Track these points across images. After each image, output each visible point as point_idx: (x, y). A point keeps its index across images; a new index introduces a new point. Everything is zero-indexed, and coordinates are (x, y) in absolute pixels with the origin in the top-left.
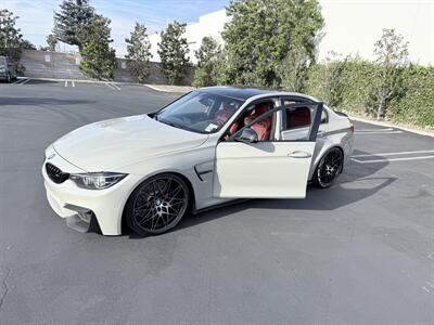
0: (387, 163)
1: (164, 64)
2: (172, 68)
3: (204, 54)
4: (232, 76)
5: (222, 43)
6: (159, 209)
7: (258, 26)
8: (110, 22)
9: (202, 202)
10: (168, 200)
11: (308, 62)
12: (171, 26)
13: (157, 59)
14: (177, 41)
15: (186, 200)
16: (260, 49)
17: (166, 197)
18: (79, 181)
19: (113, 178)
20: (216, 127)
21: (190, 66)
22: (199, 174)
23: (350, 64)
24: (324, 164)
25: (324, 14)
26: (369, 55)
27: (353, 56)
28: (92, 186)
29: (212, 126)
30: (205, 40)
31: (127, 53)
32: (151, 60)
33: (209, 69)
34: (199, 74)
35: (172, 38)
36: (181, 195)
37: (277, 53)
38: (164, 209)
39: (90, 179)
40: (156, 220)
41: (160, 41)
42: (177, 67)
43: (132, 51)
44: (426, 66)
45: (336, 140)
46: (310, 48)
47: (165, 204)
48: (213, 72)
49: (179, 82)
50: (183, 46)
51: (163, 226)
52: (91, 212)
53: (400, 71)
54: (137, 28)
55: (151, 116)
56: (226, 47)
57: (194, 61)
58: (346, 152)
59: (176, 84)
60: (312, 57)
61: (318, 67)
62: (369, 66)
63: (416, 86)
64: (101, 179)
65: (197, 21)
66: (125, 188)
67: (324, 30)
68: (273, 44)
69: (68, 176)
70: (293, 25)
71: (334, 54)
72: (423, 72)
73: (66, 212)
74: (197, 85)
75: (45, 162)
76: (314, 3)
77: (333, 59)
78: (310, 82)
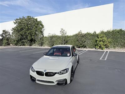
3: (4, 35)
4: (18, 41)
16: (28, 33)
18: (58, 73)
23: (54, 36)
26: (59, 34)
27: (54, 34)
30: (4, 31)
34: (5, 41)
48: (10, 40)
53: (66, 37)
56: (13, 33)
60: (43, 35)
61: (46, 37)
62: (59, 36)
63: (69, 40)
67: (44, 28)
68: (32, 32)
69: (56, 73)
70: (36, 27)
71: (50, 34)
72: (70, 37)
73: (56, 83)
74: (4, 46)
75: (44, 73)
76: (40, 22)
77: (50, 35)
78: (44, 41)
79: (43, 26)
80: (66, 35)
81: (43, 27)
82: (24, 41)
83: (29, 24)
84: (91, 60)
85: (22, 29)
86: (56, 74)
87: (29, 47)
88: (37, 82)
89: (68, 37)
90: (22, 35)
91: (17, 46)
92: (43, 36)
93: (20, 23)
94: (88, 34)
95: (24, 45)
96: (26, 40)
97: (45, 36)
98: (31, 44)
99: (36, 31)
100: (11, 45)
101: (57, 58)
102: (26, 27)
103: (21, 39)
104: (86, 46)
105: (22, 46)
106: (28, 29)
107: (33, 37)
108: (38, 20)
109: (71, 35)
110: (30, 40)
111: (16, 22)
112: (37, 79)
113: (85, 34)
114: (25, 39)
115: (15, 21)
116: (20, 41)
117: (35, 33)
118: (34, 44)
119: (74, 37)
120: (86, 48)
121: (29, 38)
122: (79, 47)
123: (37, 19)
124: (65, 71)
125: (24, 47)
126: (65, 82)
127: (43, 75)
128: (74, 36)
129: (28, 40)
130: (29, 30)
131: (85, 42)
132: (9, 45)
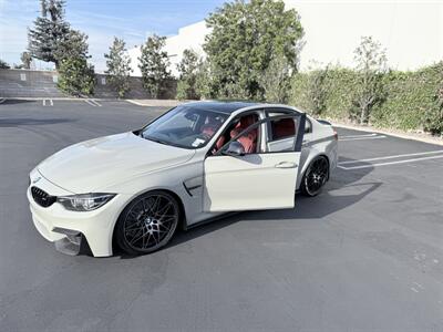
0: (373, 168)
1: (145, 79)
2: (154, 82)
3: (186, 67)
4: (216, 88)
5: (203, 55)
6: (150, 227)
7: (239, 37)
8: (87, 37)
9: (193, 217)
10: (158, 218)
11: (291, 71)
12: (150, 40)
13: (138, 73)
14: (157, 54)
15: (176, 217)
16: (242, 60)
17: (157, 214)
18: (67, 204)
19: (101, 199)
20: (203, 142)
21: (172, 79)
22: (188, 190)
23: (332, 71)
24: (311, 173)
25: (303, 23)
26: (351, 63)
27: (334, 64)
28: (80, 208)
29: (199, 141)
30: (186, 52)
31: (107, 69)
32: (132, 75)
33: (192, 81)
34: (182, 87)
35: (152, 51)
36: (171, 212)
37: (259, 63)
38: (155, 227)
39: (78, 201)
40: (146, 238)
41: (140, 54)
42: (159, 81)
43: (111, 66)
44: (405, 71)
45: (321, 148)
46: (291, 56)
47: (155, 222)
48: (196, 85)
49: (162, 96)
50: (164, 60)
51: (154, 244)
52: (80, 235)
53: (380, 76)
54: (116, 43)
55: (136, 133)
56: (208, 59)
57: (176, 74)
58: (331, 159)
59: (159, 98)
60: (294, 65)
61: (300, 77)
62: (351, 73)
63: (396, 90)
64: (90, 201)
65: (178, 33)
66: (114, 208)
67: (304, 39)
68: (254, 55)
69: (54, 199)
70: (272, 35)
71: (315, 62)
72: (402, 77)
73: (54, 236)
74: (180, 99)
75: (31, 186)
76: (291, 13)
77: (314, 68)
78: (293, 91)
79: (300, 31)
80: (376, 68)
81: (301, 36)
83: (250, 26)
85: (223, 43)
86: (55, 204)
89: (392, 76)
92: (295, 71)
96: (237, 86)
97: (300, 71)
100: (203, 99)
103: (223, 81)
106: (243, 44)
108: (286, 9)
110: (249, 87)
111: (213, 19)
115: (208, 17)
121: (243, 77)
126: (79, 244)
132: (196, 97)
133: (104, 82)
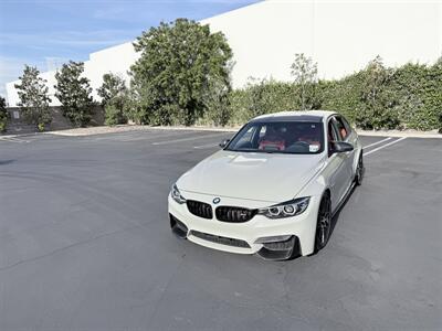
1: (64, 109)
2: (77, 110)
3: (108, 91)
4: (149, 110)
5: (128, 80)
11: (226, 88)
12: (65, 66)
13: (56, 103)
14: (76, 81)
18: (265, 213)
21: (95, 105)
23: (268, 86)
26: (287, 77)
27: (268, 79)
28: (282, 216)
29: (314, 148)
30: (107, 77)
31: (20, 100)
32: (50, 105)
33: (119, 105)
34: (111, 111)
35: (70, 79)
39: (280, 209)
41: (56, 83)
42: (82, 108)
43: (24, 98)
46: (224, 74)
48: (125, 108)
49: (85, 123)
50: (84, 86)
54: (27, 71)
56: (133, 83)
57: (98, 99)
60: (227, 84)
61: (238, 92)
63: (329, 97)
67: (233, 59)
68: (191, 76)
69: (255, 212)
70: (206, 57)
71: (253, 79)
72: (331, 85)
73: (255, 248)
74: (111, 124)
75: (214, 207)
76: (220, 36)
77: (253, 83)
78: (232, 107)
79: (228, 51)
80: (316, 79)
81: (230, 56)
82: (167, 107)
83: (183, 49)
84: (416, 174)
85: (159, 67)
86: (256, 216)
87: (184, 128)
88: (191, 238)
89: (323, 86)
90: (160, 88)
91: (146, 127)
92: (230, 89)
93: (153, 46)
94: (413, 70)
95: (168, 122)
96: (175, 107)
97: (234, 88)
98: (190, 118)
99: (206, 70)
100: (130, 122)
101: (264, 160)
102: (172, 61)
103: (158, 103)
104: (397, 123)
105: (162, 127)
106: (179, 66)
107: (195, 94)
108: (213, 31)
109: (338, 78)
110: (188, 107)
111: (141, 43)
112: (190, 228)
113: (399, 73)
114: (170, 103)
115: (137, 42)
116: (155, 110)
117: (203, 80)
118: (200, 119)
119: (349, 87)
120: (400, 129)
121: (183, 98)
122: (369, 127)
123: (207, 26)
124: (295, 206)
125: (168, 128)
126: (291, 248)
127: (211, 217)
128: (348, 80)
129: (181, 107)
130: (183, 69)
131: (394, 103)
132: (124, 122)
133: (16, 115)
